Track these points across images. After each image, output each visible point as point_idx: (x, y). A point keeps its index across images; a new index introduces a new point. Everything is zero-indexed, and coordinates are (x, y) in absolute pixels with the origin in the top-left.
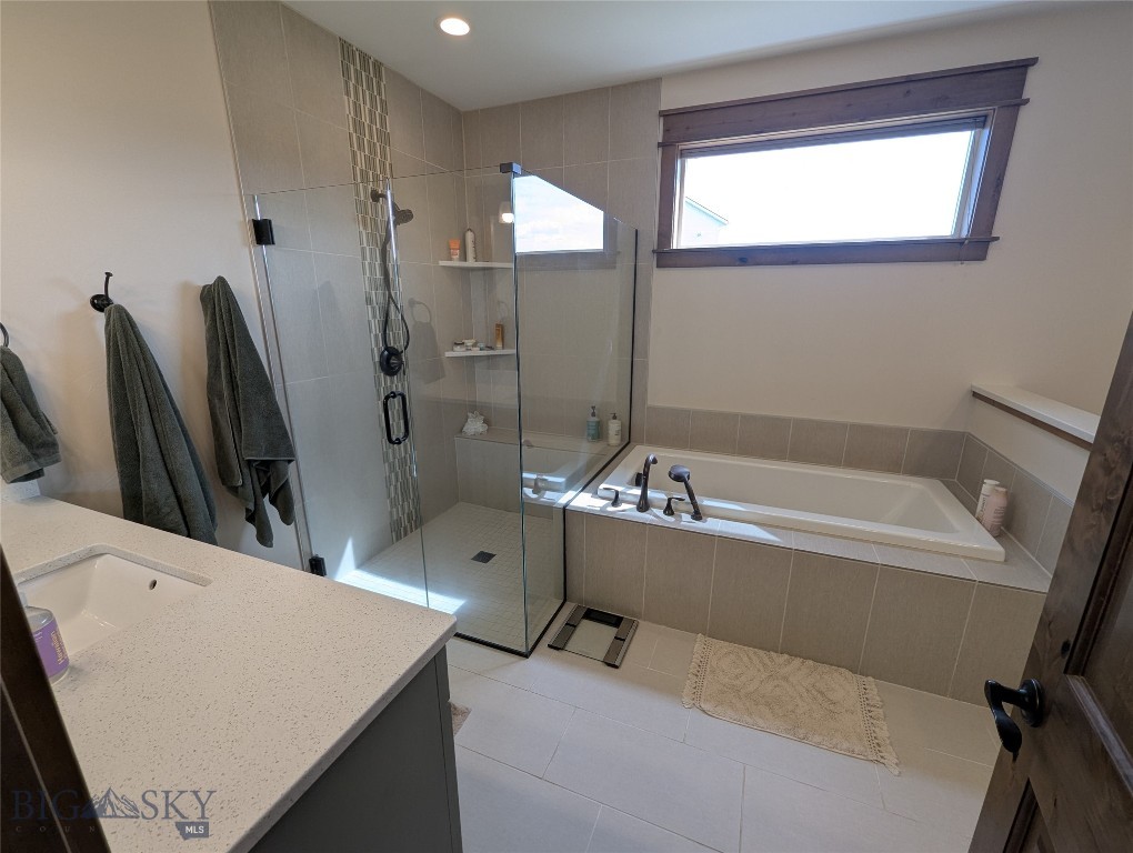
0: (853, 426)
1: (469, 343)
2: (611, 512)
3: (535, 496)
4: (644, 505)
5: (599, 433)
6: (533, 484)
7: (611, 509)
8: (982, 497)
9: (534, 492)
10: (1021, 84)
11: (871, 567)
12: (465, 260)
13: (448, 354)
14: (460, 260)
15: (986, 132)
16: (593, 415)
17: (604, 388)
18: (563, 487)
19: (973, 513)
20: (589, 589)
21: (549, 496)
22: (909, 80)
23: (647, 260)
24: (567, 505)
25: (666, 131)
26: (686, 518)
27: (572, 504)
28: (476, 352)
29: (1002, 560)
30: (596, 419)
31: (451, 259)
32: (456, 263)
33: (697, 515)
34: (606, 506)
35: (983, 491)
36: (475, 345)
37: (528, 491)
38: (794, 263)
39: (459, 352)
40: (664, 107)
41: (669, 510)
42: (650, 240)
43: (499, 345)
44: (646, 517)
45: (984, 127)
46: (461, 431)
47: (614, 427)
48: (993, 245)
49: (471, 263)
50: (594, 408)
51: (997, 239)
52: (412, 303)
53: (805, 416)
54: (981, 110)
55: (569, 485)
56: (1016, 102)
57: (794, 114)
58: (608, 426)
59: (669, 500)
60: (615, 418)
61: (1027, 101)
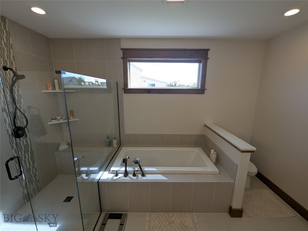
0: (180, 135)
1: (59, 118)
2: (116, 180)
3: (87, 178)
4: (126, 174)
5: (110, 144)
6: (86, 172)
7: (115, 178)
8: (211, 154)
9: (86, 176)
10: (207, 54)
11: (191, 184)
12: (55, 89)
13: (49, 123)
14: (52, 89)
15: (201, 64)
16: (108, 138)
17: (111, 129)
18: (98, 171)
19: (210, 158)
20: (109, 206)
21: (92, 176)
22: (184, 50)
23: (121, 91)
24: (99, 179)
25: (123, 54)
26: (140, 176)
27: (101, 178)
28: (62, 121)
29: (218, 173)
30: (109, 140)
31: (48, 90)
32: (50, 91)
33: (143, 175)
34: (113, 177)
35: (211, 153)
36: (61, 119)
37: (84, 176)
38: (162, 93)
39: (54, 122)
40: (122, 47)
41: (134, 175)
42: (121, 86)
43: (72, 118)
44: (127, 179)
45: (201, 63)
46: (58, 149)
47: (115, 142)
48: (205, 90)
49: (57, 90)
50: (108, 136)
51: (206, 89)
52: (29, 108)
53: (168, 134)
54: (200, 59)
55: (100, 170)
56: (207, 59)
57: (158, 54)
58: (113, 142)
59: (134, 171)
60: (115, 139)
61: (209, 58)
